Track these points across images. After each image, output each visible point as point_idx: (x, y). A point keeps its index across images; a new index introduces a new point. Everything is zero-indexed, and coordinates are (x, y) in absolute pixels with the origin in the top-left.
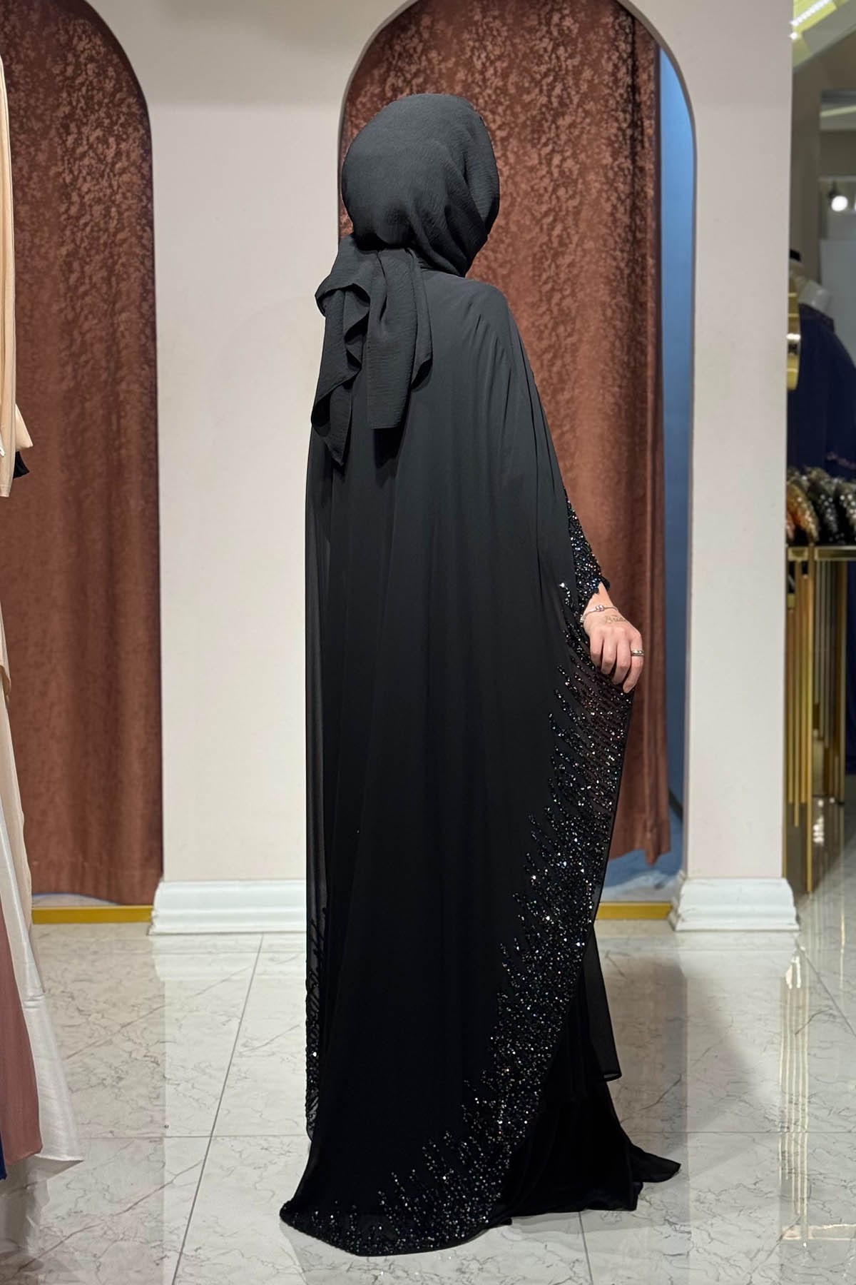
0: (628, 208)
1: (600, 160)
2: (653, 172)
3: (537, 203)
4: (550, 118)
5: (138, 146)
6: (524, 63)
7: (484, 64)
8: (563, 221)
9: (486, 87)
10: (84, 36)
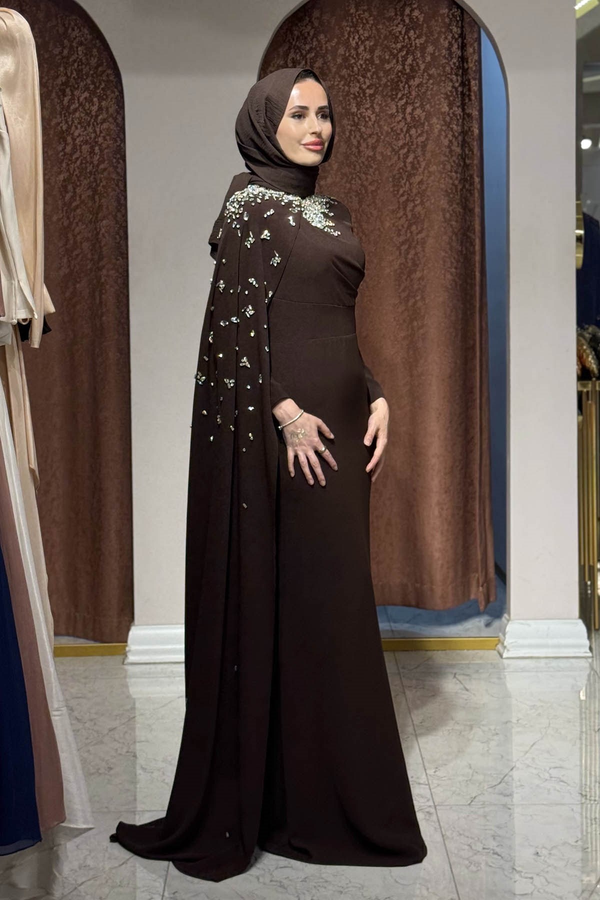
0: (460, 142)
1: (440, 109)
2: (477, 117)
3: (395, 139)
4: (404, 80)
5: (114, 104)
6: (386, 42)
7: (357, 43)
8: (414, 153)
9: (359, 59)
10: (76, 28)
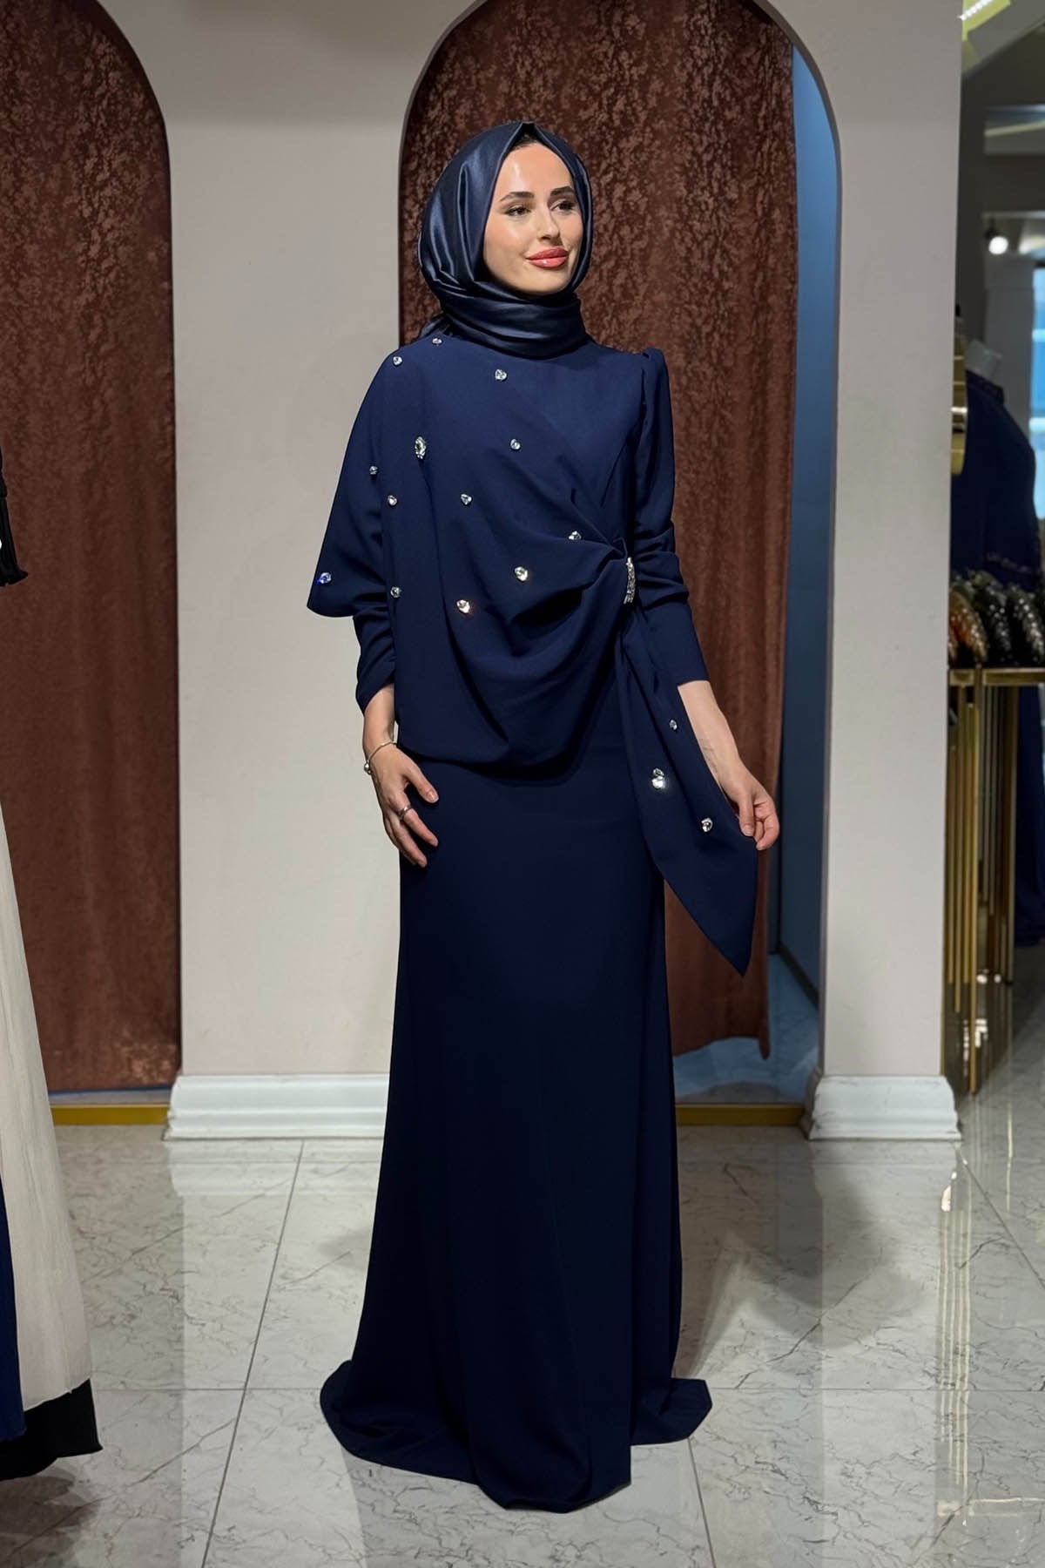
6: (581, 72)
7: (528, 73)
